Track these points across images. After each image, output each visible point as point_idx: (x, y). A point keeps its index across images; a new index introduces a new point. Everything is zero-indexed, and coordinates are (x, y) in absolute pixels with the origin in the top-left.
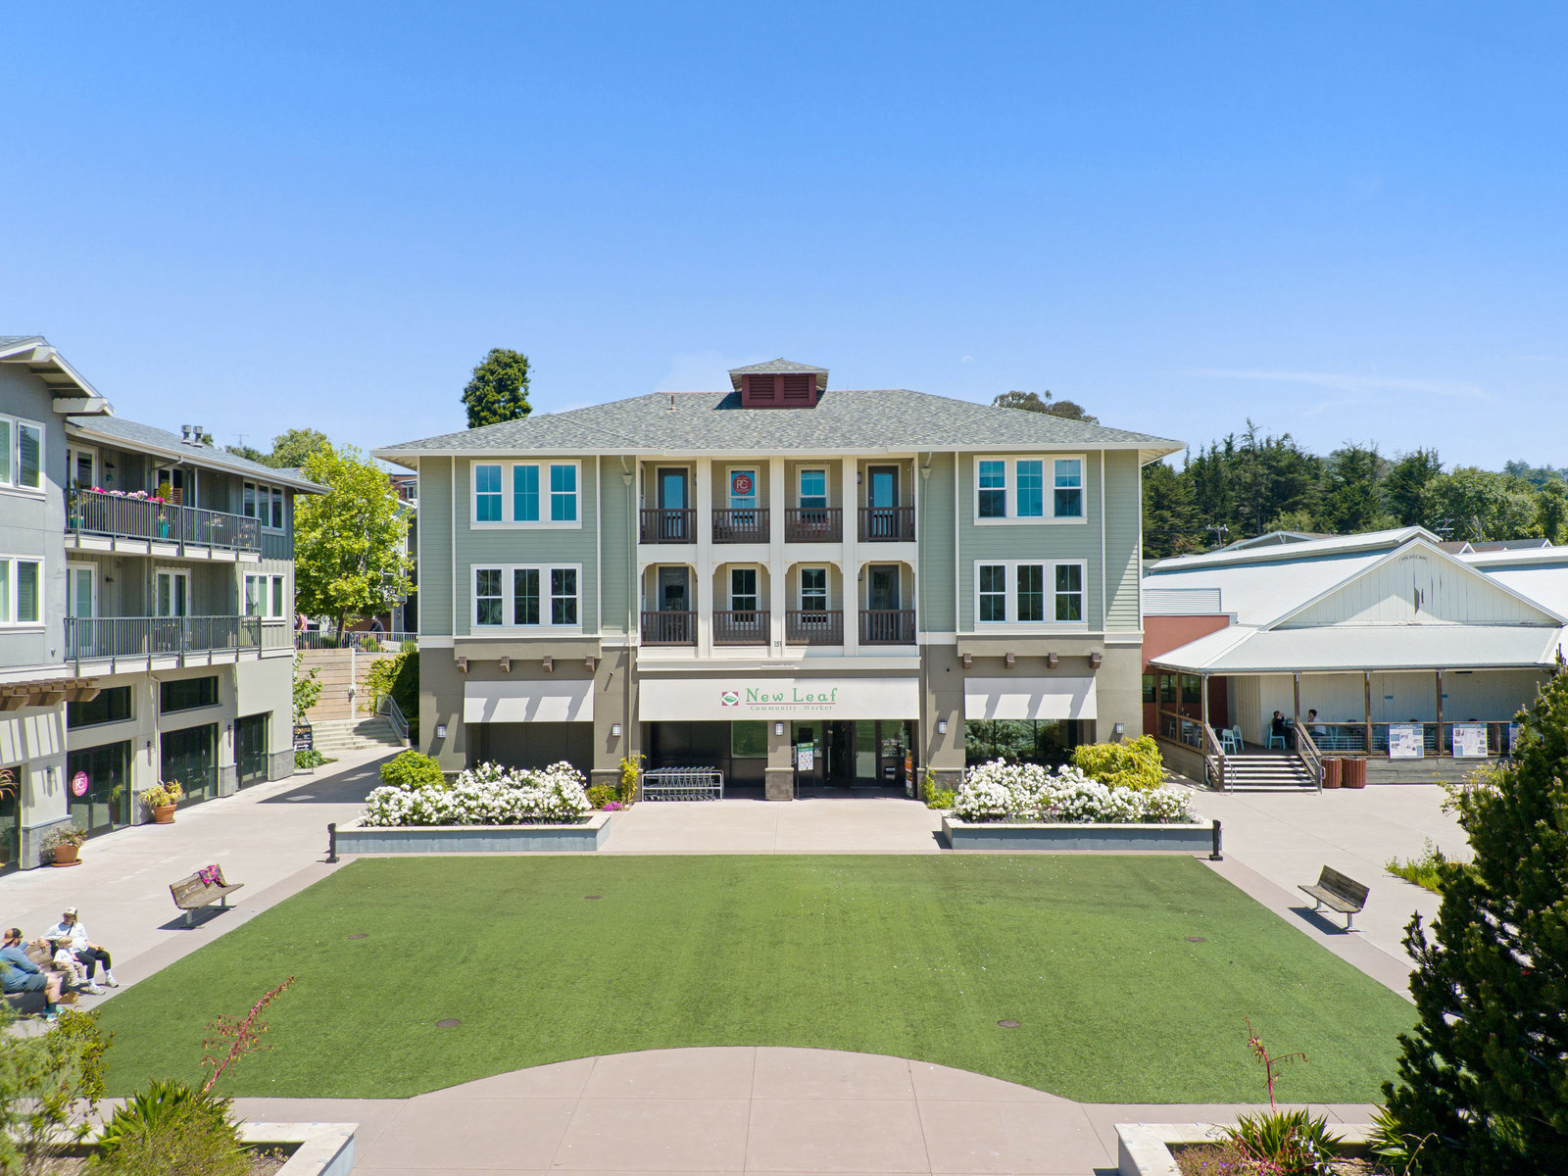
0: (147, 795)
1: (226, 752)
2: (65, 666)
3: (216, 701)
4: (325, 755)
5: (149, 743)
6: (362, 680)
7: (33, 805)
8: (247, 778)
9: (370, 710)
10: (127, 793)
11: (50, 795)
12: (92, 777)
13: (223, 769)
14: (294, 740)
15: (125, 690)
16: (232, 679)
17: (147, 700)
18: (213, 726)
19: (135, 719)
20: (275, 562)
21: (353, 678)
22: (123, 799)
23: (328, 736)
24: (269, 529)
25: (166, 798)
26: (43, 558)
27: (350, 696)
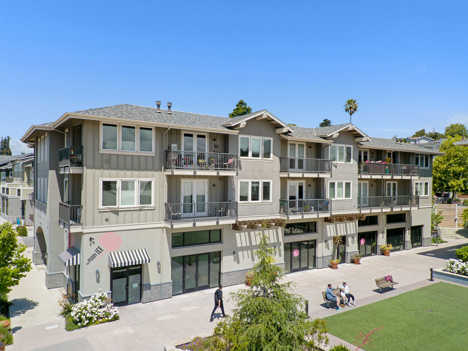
0: (382, 247)
1: (408, 236)
2: (357, 210)
3: (405, 221)
4: (444, 239)
5: (383, 232)
6: (460, 215)
7: (349, 246)
8: (415, 244)
9: (463, 226)
10: (376, 245)
11: (353, 244)
12: (366, 240)
13: (407, 241)
14: (432, 235)
15: (376, 217)
16: (410, 215)
17: (382, 220)
18: (404, 228)
19: (379, 225)
20: (426, 178)
21: (457, 214)
22: (375, 247)
23: (446, 233)
24: (424, 168)
25: (387, 248)
26: (352, 181)
27: (456, 220)
